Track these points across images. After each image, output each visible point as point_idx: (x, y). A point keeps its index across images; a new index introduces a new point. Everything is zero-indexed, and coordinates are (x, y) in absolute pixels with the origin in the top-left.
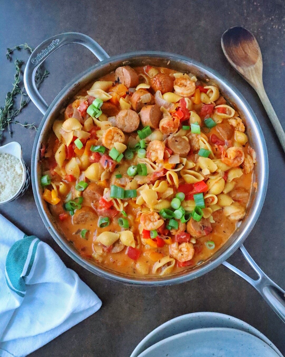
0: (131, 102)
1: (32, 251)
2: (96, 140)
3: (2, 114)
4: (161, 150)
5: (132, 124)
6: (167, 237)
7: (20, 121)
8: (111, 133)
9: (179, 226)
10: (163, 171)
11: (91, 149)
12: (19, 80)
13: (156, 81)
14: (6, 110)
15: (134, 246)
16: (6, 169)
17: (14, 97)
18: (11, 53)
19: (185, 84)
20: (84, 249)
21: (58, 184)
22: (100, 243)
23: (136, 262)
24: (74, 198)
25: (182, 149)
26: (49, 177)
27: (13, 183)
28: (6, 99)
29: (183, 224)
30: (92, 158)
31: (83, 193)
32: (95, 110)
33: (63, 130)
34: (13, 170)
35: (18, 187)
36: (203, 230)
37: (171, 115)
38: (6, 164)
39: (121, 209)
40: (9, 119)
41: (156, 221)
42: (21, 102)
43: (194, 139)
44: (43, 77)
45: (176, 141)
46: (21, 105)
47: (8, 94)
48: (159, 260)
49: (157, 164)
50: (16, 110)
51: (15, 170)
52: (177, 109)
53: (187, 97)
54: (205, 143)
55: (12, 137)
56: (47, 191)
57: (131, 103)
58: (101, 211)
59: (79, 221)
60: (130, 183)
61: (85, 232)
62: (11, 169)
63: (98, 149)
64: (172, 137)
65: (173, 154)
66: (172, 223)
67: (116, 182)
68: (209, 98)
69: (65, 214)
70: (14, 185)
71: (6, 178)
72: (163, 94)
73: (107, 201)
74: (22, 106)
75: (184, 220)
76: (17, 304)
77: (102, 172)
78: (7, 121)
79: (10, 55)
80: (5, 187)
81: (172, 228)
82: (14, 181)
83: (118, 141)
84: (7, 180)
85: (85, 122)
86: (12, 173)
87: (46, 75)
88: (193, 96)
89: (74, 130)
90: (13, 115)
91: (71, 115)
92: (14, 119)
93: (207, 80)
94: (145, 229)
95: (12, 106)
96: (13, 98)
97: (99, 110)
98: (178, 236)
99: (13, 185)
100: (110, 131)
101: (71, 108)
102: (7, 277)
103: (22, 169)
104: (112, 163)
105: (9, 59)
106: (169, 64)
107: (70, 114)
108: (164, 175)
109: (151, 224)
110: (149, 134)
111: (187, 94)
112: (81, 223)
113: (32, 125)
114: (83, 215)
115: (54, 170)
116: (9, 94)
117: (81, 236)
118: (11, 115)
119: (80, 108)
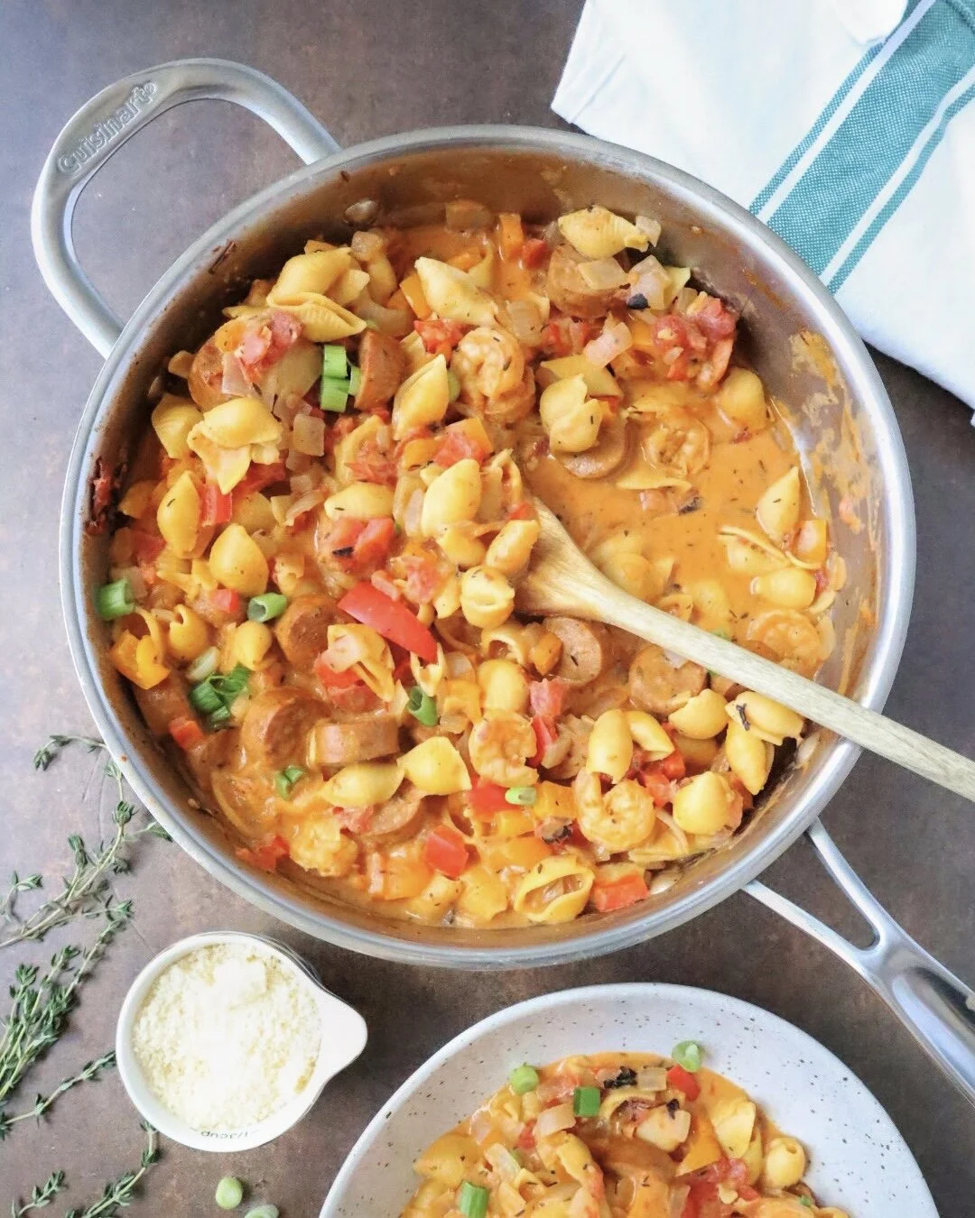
21: (163, 615)
26: (131, 587)
56: (127, 638)
101: (213, 351)
107: (215, 374)
115: (155, 568)
119: (243, 353)
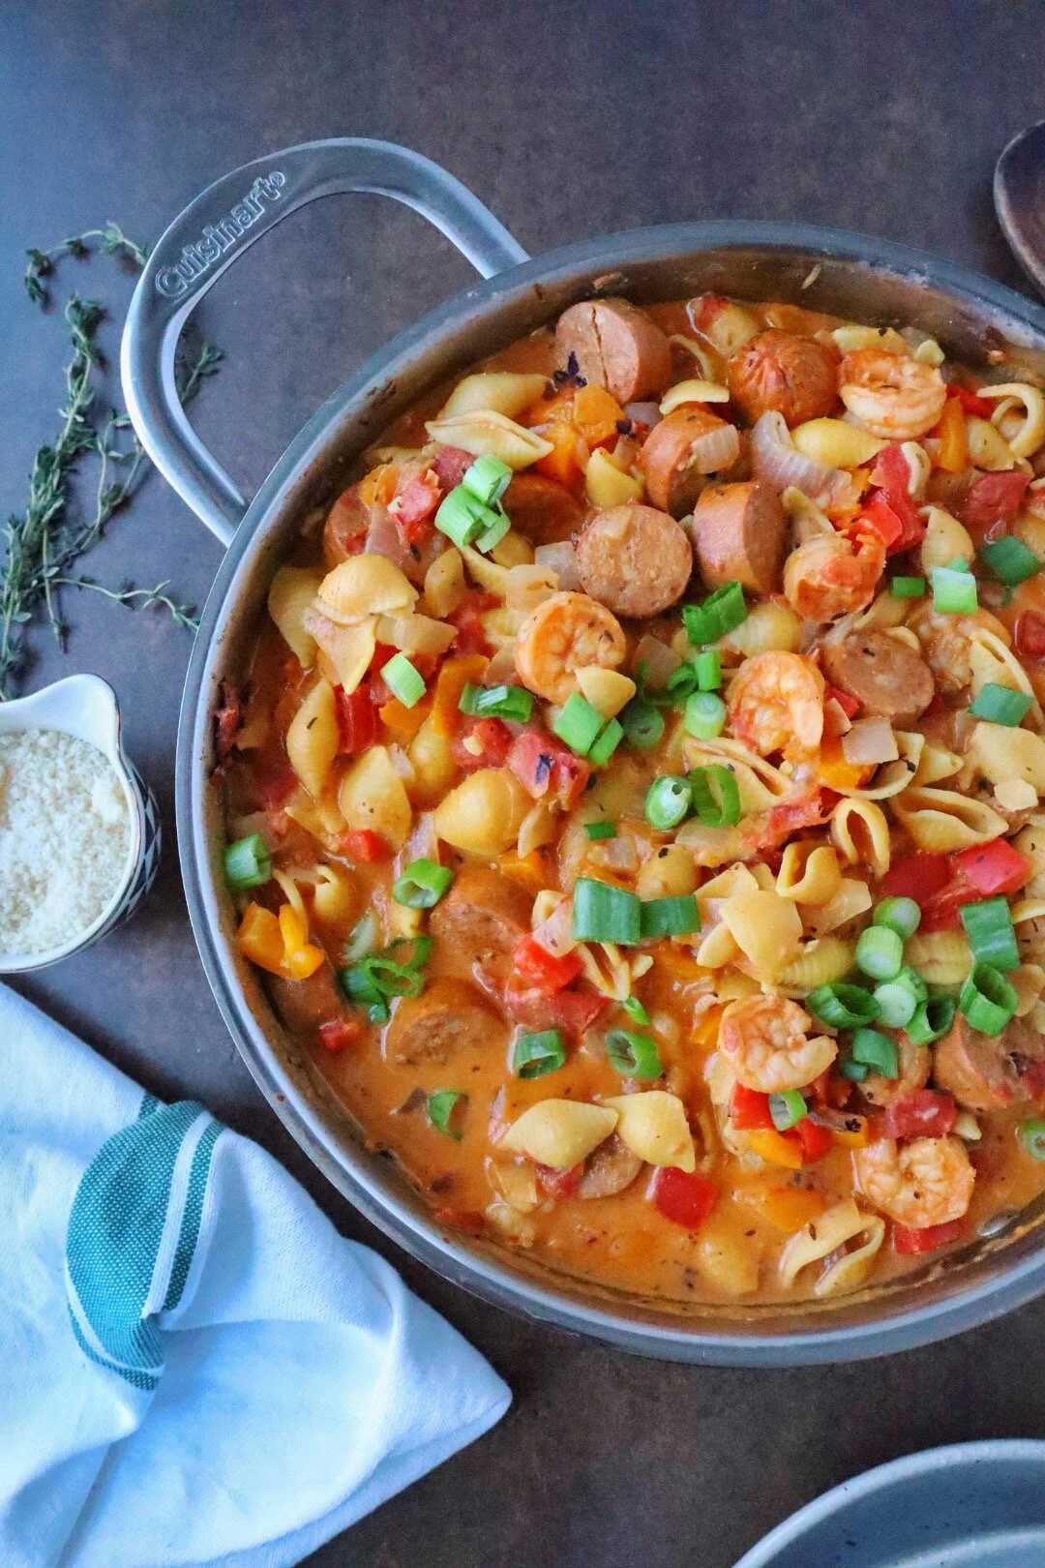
0: (644, 469)
1: (188, 1185)
2: (485, 659)
3: (18, 548)
4: (809, 701)
5: (658, 577)
6: (851, 1117)
7: (99, 576)
8: (563, 621)
9: (899, 1059)
10: (819, 802)
11: (462, 705)
12: (89, 391)
13: (758, 365)
14: (35, 529)
15: (688, 1165)
16: (49, 801)
17: (69, 467)
18: (47, 270)
19: (893, 375)
20: (444, 1185)
21: (305, 877)
22: (525, 1153)
23: (695, 1238)
24: (386, 943)
25: (899, 689)
26: (263, 843)
27: (82, 866)
28: (30, 477)
29: (919, 1053)
30: (472, 745)
31: (433, 915)
32: (480, 511)
33: (321, 615)
34: (80, 806)
35: (106, 885)
36: (1017, 1076)
37: (837, 529)
38: (49, 781)
39: (619, 989)
40: (50, 567)
41: (797, 1045)
42: (103, 491)
43: (942, 636)
44: (195, 373)
45: (866, 651)
46: (103, 504)
47: (39, 455)
48: (807, 1225)
49: (785, 766)
50: (80, 529)
51: (88, 805)
52: (867, 499)
53: (910, 440)
54: (1001, 659)
55: (66, 650)
56: (259, 915)
57: (640, 477)
58: (523, 999)
59: (417, 1054)
60: (657, 860)
61: (447, 1102)
62: (71, 802)
63: (501, 702)
64: (845, 633)
65: (858, 715)
66: (867, 1048)
67: (590, 856)
68: (1007, 441)
69: (346, 1021)
70: (91, 876)
71: (48, 845)
72: (793, 424)
73: (556, 953)
74: (107, 509)
75: (924, 1031)
76: (125, 1420)
77: (524, 815)
78: (41, 580)
79: (41, 282)
80: (46, 887)
81: (871, 1070)
82: (87, 859)
83: (593, 659)
84: (54, 854)
85: (429, 573)
86: (76, 821)
87: (208, 363)
88: (932, 433)
89: (380, 616)
90: (66, 550)
91: (355, 544)
92: (70, 567)
93: (996, 354)
94: (748, 1084)
95: (60, 511)
96: (65, 473)
97: (495, 509)
98: (901, 1110)
99: (82, 876)
100: (557, 614)
101: (355, 505)
102: (73, 1308)
103: (122, 799)
104: (573, 771)
105: (37, 298)
106: (816, 283)
107: (355, 535)
108: (824, 821)
109: (776, 1061)
110: (735, 620)
111: (911, 425)
112: (428, 1059)
113: (157, 594)
114: (439, 1025)
115: (288, 810)
116: (46, 457)
117: (429, 1121)
118: (55, 553)
119: (400, 506)
